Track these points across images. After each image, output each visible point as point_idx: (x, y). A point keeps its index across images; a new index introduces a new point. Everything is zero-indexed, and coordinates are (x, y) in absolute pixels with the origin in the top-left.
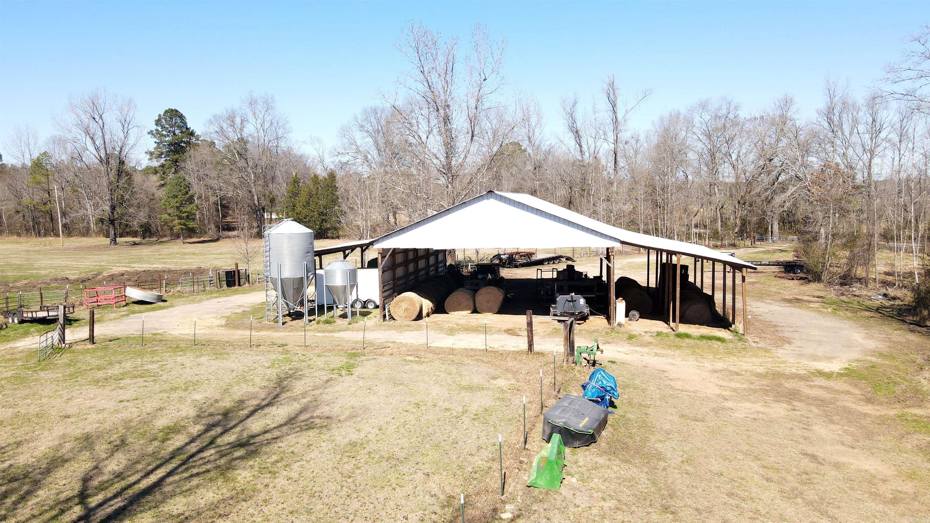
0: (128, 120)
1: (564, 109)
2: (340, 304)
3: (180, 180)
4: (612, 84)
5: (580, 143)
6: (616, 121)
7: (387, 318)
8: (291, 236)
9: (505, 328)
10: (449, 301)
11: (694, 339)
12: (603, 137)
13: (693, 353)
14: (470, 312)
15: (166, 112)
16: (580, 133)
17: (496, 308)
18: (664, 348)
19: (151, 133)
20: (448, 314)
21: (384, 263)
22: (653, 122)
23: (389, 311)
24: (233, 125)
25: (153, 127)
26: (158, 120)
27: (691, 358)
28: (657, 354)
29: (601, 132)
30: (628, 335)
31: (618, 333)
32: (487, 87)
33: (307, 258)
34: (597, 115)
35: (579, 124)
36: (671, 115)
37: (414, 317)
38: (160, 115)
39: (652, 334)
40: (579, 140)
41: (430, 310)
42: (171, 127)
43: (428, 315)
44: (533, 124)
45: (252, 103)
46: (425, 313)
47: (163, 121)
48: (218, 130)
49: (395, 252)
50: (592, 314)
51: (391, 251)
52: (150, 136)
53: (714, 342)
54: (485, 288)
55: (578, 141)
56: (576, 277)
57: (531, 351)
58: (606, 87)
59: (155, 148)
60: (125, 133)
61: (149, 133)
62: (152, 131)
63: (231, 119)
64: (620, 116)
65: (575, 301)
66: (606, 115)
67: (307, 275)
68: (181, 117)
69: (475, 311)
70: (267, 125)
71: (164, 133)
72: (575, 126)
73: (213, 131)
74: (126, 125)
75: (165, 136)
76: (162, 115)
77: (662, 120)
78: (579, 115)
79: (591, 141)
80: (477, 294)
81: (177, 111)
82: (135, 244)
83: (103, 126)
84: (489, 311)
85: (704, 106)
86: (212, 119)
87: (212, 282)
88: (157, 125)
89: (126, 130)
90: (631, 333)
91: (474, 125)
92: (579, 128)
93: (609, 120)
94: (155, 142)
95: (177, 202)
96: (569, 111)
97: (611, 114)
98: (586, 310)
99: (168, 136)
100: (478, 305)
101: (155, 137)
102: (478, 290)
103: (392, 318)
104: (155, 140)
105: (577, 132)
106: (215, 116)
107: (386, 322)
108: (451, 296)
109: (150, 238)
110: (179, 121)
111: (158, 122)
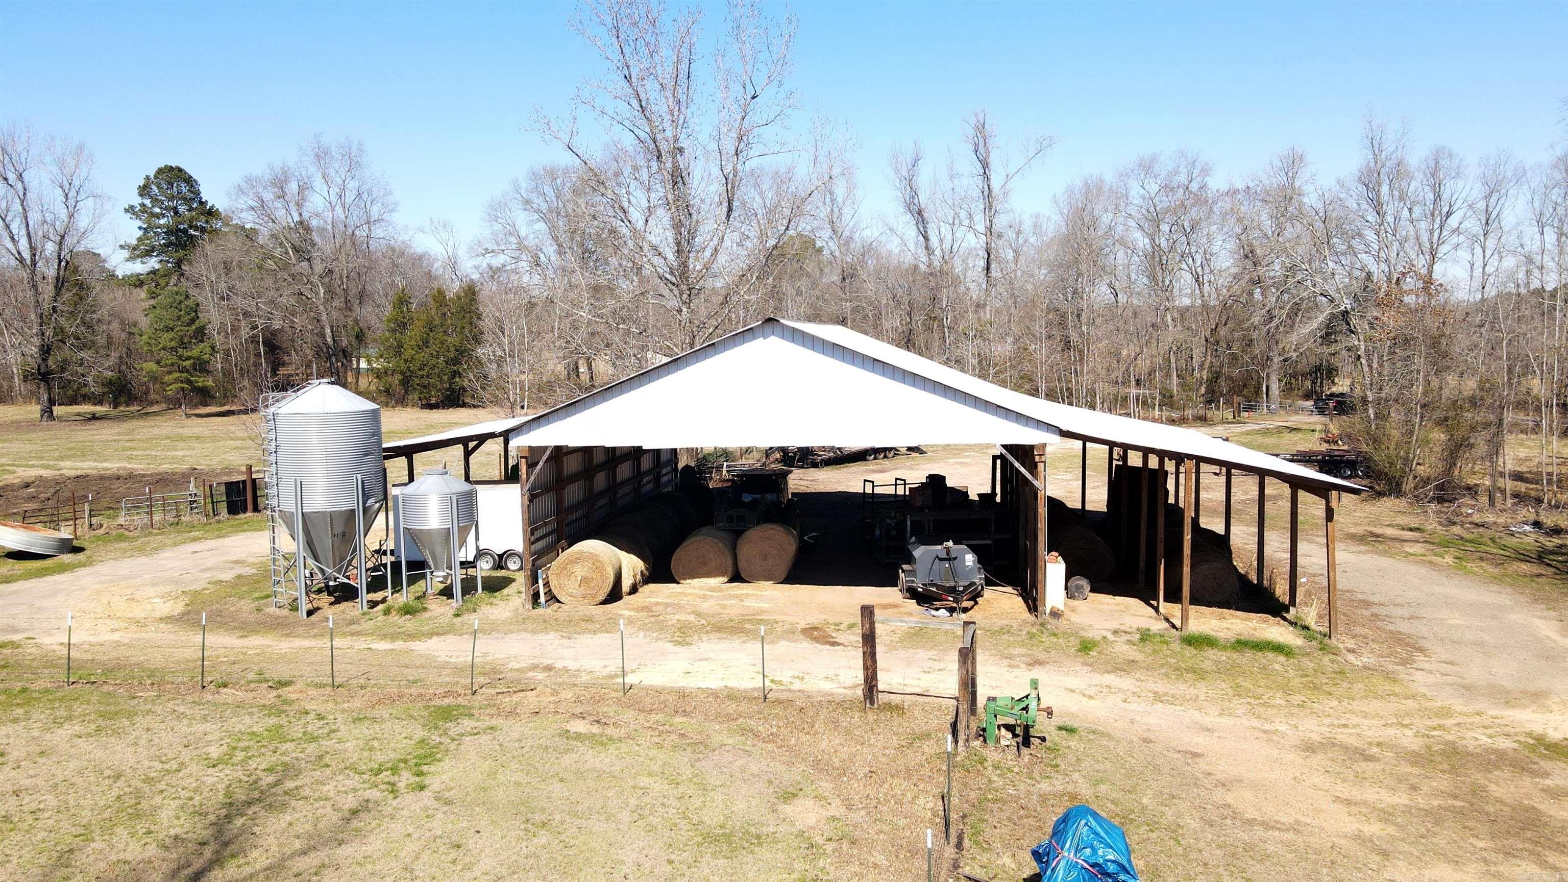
0: (76, 183)
1: (897, 171)
2: (437, 568)
3: (178, 298)
4: (981, 128)
5: (926, 232)
6: (988, 195)
7: (542, 599)
8: (326, 419)
9: (802, 625)
10: (680, 558)
11: (1225, 648)
12: (966, 222)
13: (1239, 691)
14: (725, 579)
15: (160, 171)
16: (926, 215)
17: (783, 572)
18: (1166, 675)
19: (130, 209)
20: (678, 583)
21: (532, 478)
22: (1054, 196)
23: (547, 584)
24: (282, 196)
25: (136, 201)
26: (145, 186)
27: (1239, 706)
28: (1158, 698)
29: (963, 214)
30: (1078, 641)
31: (1055, 635)
32: (761, 111)
33: (364, 468)
34: (956, 182)
35: (923, 199)
36: (1086, 184)
37: (602, 597)
38: (148, 178)
39: (1129, 637)
40: (925, 227)
41: (639, 577)
42: (171, 198)
43: (634, 590)
44: (840, 199)
45: (321, 156)
46: (626, 585)
47: (154, 187)
48: (253, 204)
49: (559, 452)
50: (989, 583)
51: (548, 453)
52: (129, 215)
53: (1271, 655)
54: (758, 528)
55: (922, 229)
56: (949, 499)
57: (872, 703)
58: (971, 132)
59: (139, 239)
60: (71, 209)
61: (127, 211)
62: (132, 207)
63: (279, 184)
64: (996, 184)
65: (955, 559)
66: (971, 184)
67: (364, 503)
68: (189, 181)
69: (737, 577)
70: (350, 197)
71: (157, 210)
72: (916, 201)
73: (245, 207)
74: (72, 194)
75: (157, 216)
76: (152, 176)
77: (1070, 192)
78: (923, 182)
79: (945, 229)
80: (740, 541)
81: (180, 170)
82: (94, 417)
83: (24, 194)
84: (767, 579)
85: (1147, 167)
86: (243, 185)
87: (195, 505)
88: (141, 195)
89: (71, 202)
90: (1083, 633)
91: (733, 187)
92: (923, 207)
93: (976, 193)
94: (140, 228)
95: (172, 340)
96: (905, 174)
97: (979, 181)
98: (979, 578)
99: (164, 216)
100: (742, 565)
101: (138, 217)
102: (743, 532)
103: (552, 598)
104: (139, 223)
105: (920, 213)
106: (249, 180)
107: (540, 611)
108: (685, 544)
109: (128, 405)
110: (184, 189)
111: (144, 190)
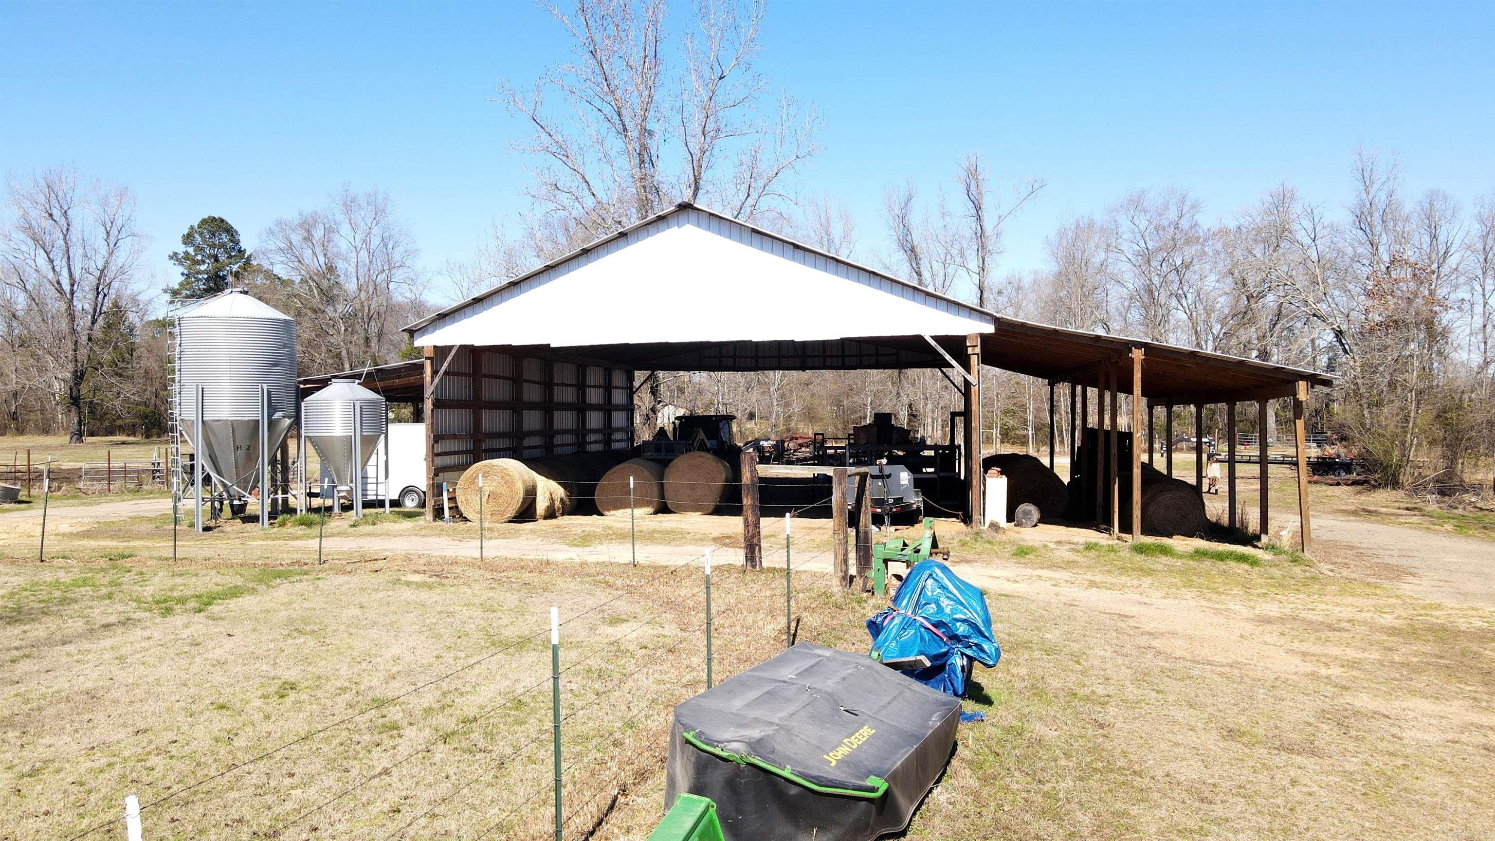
1: (890, 209)
2: (342, 484)
4: (973, 173)
5: (919, 268)
6: (981, 235)
7: (447, 513)
9: (716, 535)
10: (605, 487)
11: (1181, 557)
12: (958, 260)
13: (1189, 584)
14: (650, 510)
15: (204, 222)
16: (918, 250)
19: (174, 256)
20: (602, 515)
21: (437, 380)
22: (1047, 238)
23: (452, 499)
24: (308, 239)
25: (181, 249)
26: (188, 234)
27: (1189, 594)
28: (1093, 584)
29: (955, 252)
30: (1015, 548)
31: (989, 542)
34: (948, 219)
35: (916, 237)
36: (1078, 226)
38: (192, 227)
39: (1073, 546)
40: (917, 264)
41: (558, 504)
42: (213, 246)
44: (837, 241)
45: (349, 205)
47: (197, 236)
48: (282, 245)
51: (453, 352)
52: (173, 261)
53: (1233, 564)
54: (686, 456)
55: (914, 265)
56: (895, 437)
57: (754, 567)
58: (963, 174)
59: (181, 284)
60: (111, 245)
61: (171, 258)
62: (176, 254)
63: (307, 227)
64: (988, 226)
65: (889, 476)
66: (967, 227)
68: (230, 231)
69: (663, 509)
70: (375, 242)
71: (199, 257)
72: (909, 239)
73: (273, 248)
74: (114, 232)
75: (198, 263)
76: (196, 227)
77: (1061, 234)
78: (915, 219)
79: (938, 267)
80: (667, 470)
81: (222, 221)
82: (123, 443)
83: (67, 229)
84: (695, 509)
85: (1136, 203)
86: (274, 228)
88: (184, 243)
89: (112, 240)
90: (1022, 543)
92: (915, 244)
93: (969, 233)
94: (183, 274)
96: (898, 211)
97: (972, 222)
98: (916, 500)
99: (204, 262)
100: (669, 495)
101: (181, 263)
103: (458, 514)
104: (181, 269)
105: (913, 250)
106: (279, 223)
108: (609, 473)
109: (159, 437)
110: (225, 238)
111: (188, 239)
